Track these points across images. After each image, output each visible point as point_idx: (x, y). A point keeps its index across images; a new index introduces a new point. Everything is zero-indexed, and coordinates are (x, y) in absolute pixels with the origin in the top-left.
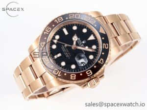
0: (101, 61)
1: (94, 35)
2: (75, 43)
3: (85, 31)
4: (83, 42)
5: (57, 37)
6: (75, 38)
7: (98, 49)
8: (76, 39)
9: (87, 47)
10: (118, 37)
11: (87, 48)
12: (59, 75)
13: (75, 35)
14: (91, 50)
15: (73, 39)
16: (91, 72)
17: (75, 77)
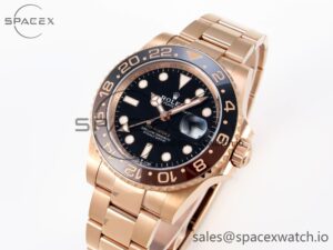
0: (230, 106)
1: (185, 73)
2: (161, 109)
3: (163, 77)
4: (175, 98)
5: (124, 120)
6: (156, 101)
7: (208, 91)
8: (160, 101)
9: (188, 101)
10: (227, 52)
11: (188, 103)
12: (173, 180)
13: (153, 95)
14: (197, 102)
15: (154, 103)
16: (225, 136)
17: (203, 164)
